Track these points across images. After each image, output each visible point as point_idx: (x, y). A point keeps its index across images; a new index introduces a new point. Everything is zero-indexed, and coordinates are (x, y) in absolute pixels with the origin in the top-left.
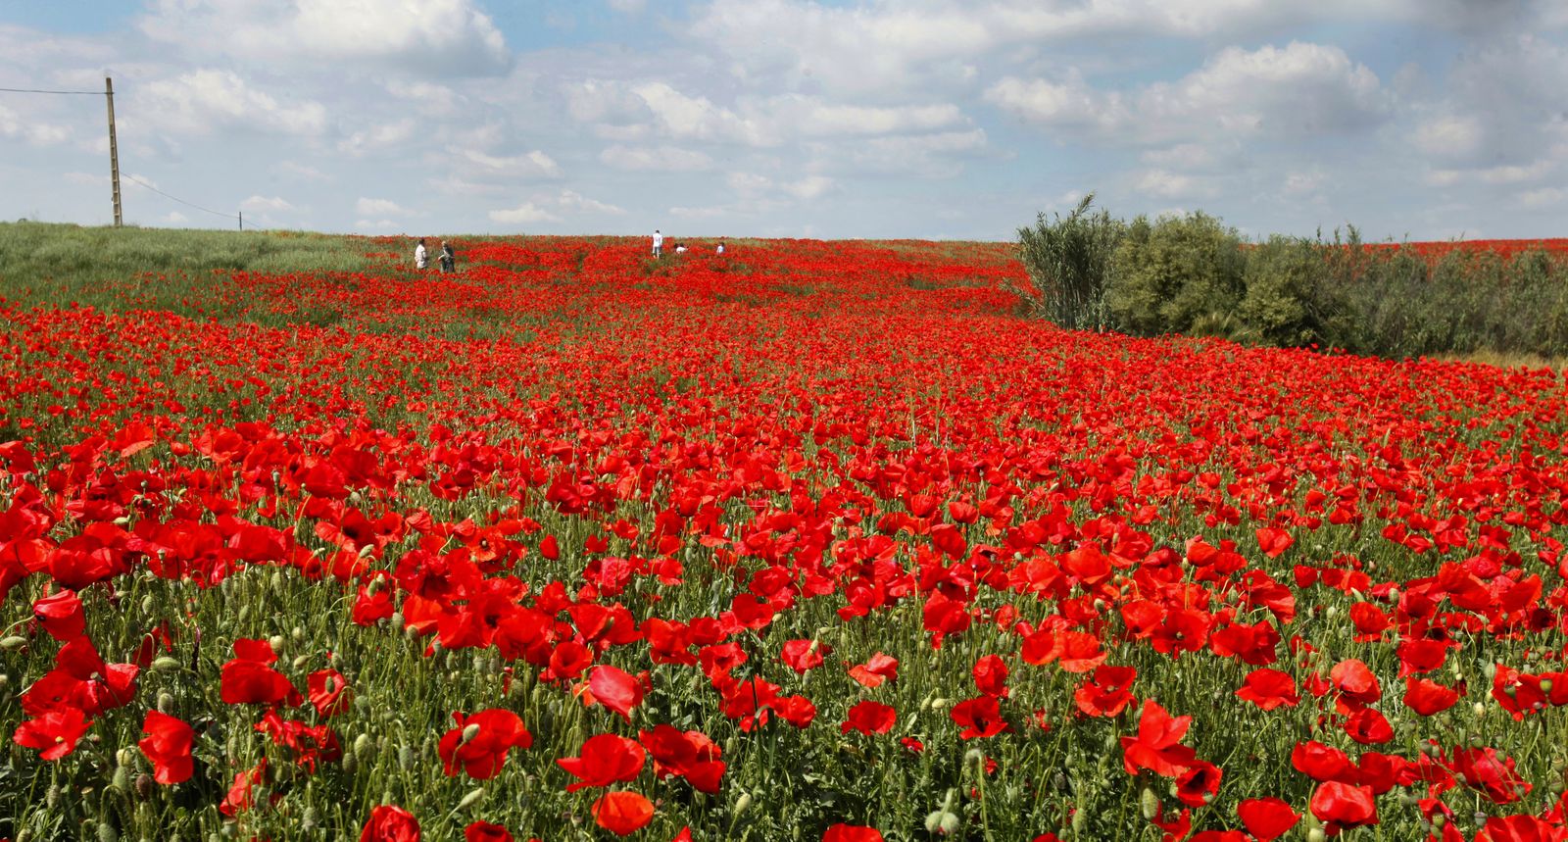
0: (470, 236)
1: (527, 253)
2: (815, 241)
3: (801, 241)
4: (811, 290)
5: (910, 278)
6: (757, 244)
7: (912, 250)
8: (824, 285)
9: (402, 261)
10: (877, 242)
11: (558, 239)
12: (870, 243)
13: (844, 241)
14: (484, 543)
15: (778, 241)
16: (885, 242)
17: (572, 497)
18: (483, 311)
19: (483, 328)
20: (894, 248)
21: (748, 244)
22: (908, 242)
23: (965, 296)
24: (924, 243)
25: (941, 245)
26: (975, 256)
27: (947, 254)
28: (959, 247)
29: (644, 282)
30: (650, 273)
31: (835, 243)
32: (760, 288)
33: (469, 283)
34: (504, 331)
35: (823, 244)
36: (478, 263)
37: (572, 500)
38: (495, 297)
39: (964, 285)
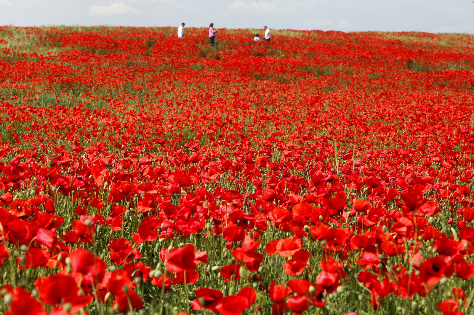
0: (64, 26)
1: (108, 41)
2: (338, 33)
3: (328, 33)
4: (329, 70)
5: (410, 62)
6: (292, 34)
7: (415, 40)
8: (340, 67)
9: (8, 46)
10: (388, 33)
11: (133, 29)
12: (382, 34)
13: (362, 33)
14: (19, 207)
15: (309, 32)
16: (394, 33)
17: (65, 183)
18: (68, 85)
19: (66, 99)
20: (401, 38)
21: (284, 34)
22: (412, 34)
23: (452, 76)
24: (425, 35)
25: (439, 36)
26: (465, 45)
27: (443, 43)
28: (453, 38)
29: (198, 64)
30: (205, 56)
31: (355, 34)
32: (289, 69)
33: (59, 64)
34: (82, 100)
35: (344, 34)
36: (69, 48)
37: (66, 185)
38: (78, 74)
39: (453, 67)
